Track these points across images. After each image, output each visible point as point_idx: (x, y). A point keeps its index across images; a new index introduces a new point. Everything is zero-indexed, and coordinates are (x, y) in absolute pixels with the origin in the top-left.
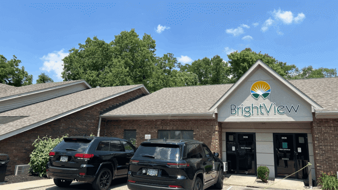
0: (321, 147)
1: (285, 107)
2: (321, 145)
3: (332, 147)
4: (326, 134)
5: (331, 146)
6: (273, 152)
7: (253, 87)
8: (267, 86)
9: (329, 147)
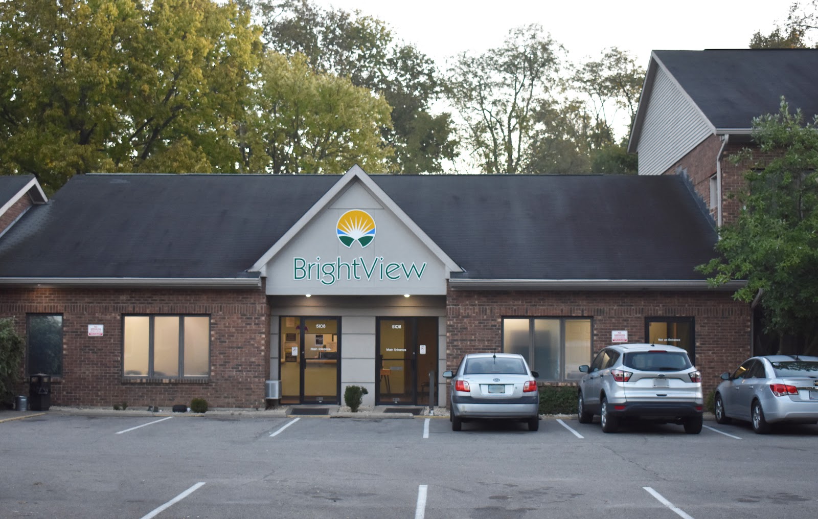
0: (455, 343)
1: (401, 266)
2: (457, 340)
3: (473, 343)
4: (465, 320)
5: (471, 340)
6: (374, 356)
7: (342, 221)
8: (370, 221)
9: (469, 343)
